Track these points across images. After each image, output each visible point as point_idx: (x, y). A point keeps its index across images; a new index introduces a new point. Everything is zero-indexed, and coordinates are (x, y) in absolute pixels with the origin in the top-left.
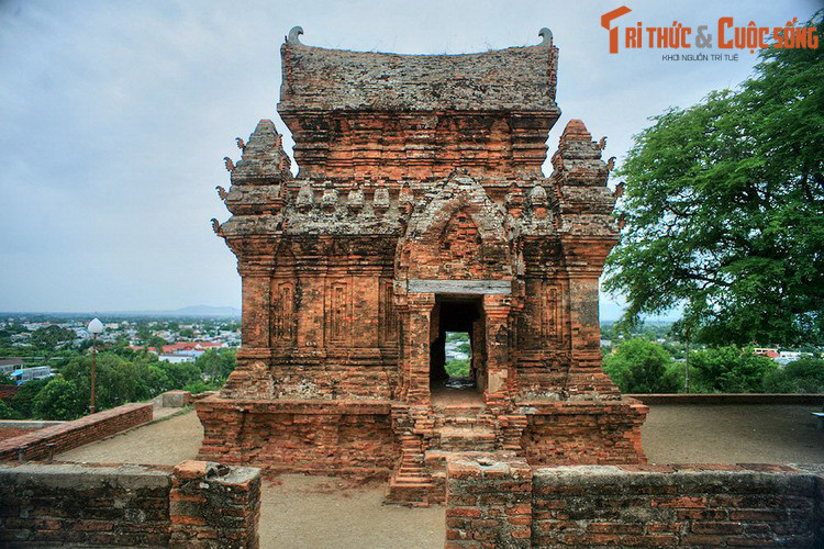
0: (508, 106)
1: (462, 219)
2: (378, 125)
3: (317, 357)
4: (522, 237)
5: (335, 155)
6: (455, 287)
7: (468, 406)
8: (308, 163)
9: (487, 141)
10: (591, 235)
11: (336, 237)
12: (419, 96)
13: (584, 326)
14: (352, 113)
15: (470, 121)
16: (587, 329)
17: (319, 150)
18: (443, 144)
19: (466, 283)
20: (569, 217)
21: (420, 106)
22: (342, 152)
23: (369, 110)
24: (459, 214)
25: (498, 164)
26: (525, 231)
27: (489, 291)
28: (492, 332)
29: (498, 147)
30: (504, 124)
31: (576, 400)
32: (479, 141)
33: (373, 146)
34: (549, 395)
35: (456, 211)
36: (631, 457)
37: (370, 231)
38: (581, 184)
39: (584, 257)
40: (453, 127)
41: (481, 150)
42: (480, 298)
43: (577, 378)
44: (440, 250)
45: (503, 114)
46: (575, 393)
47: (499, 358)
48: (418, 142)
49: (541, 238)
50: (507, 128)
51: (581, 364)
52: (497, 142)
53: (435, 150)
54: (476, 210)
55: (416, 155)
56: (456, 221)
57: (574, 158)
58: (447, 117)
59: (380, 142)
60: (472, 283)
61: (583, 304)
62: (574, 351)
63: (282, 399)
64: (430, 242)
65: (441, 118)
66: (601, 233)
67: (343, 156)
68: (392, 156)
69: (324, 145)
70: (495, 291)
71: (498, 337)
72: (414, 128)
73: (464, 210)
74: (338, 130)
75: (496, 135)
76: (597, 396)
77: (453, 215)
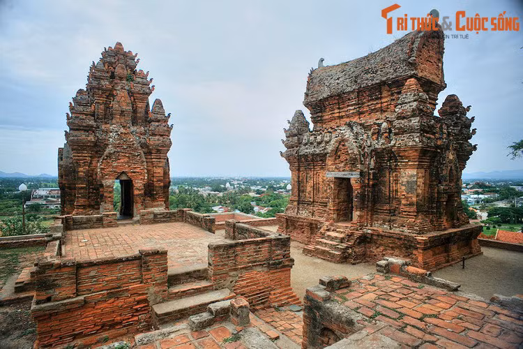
0: (384, 79)
1: (343, 145)
2: (336, 101)
3: (310, 201)
4: (375, 150)
5: (325, 118)
6: (340, 175)
7: (344, 225)
8: (316, 123)
9: (381, 98)
10: (406, 145)
11: (313, 155)
12: (349, 85)
13: (408, 193)
14: (326, 99)
15: (370, 90)
16: (409, 195)
17: (318, 117)
18: (363, 104)
19: (343, 173)
20: (397, 137)
21: (349, 89)
22: (327, 116)
23: (331, 97)
24: (342, 143)
25: (388, 108)
26: (377, 146)
27: (352, 176)
28: (354, 194)
29: (386, 100)
30: (387, 88)
31: (397, 231)
32: (376, 99)
33: (336, 111)
34: (385, 226)
35: (340, 142)
36: (415, 264)
37: (322, 152)
38: (403, 118)
39: (407, 158)
40: (365, 95)
41: (377, 103)
42: (349, 179)
43: (400, 220)
44: (335, 159)
45: (383, 83)
46: (396, 227)
47: (356, 206)
48: (352, 105)
49: (384, 149)
50: (388, 89)
51: (404, 213)
52: (386, 97)
53: (359, 108)
54: (347, 141)
55: (352, 111)
56: (341, 146)
57: (403, 103)
58: (360, 92)
59: (339, 108)
60: (346, 173)
61: (408, 182)
62: (402, 206)
63: (299, 216)
64: (332, 156)
65: (358, 93)
66: (410, 144)
67: (327, 117)
68: (344, 114)
69: (320, 114)
70: (354, 176)
71: (357, 197)
72: (349, 99)
73: (342, 141)
74: (324, 107)
75: (385, 94)
76: (406, 231)
77: (340, 144)
